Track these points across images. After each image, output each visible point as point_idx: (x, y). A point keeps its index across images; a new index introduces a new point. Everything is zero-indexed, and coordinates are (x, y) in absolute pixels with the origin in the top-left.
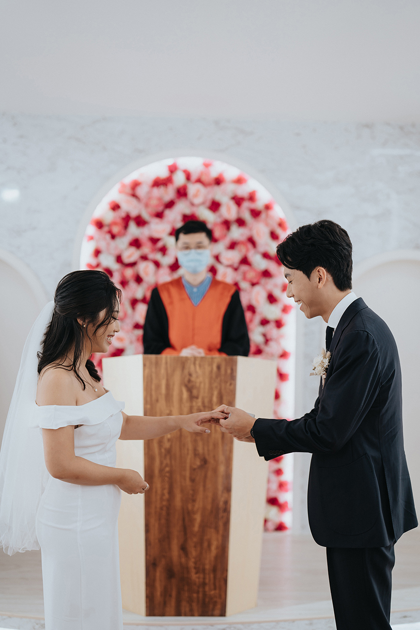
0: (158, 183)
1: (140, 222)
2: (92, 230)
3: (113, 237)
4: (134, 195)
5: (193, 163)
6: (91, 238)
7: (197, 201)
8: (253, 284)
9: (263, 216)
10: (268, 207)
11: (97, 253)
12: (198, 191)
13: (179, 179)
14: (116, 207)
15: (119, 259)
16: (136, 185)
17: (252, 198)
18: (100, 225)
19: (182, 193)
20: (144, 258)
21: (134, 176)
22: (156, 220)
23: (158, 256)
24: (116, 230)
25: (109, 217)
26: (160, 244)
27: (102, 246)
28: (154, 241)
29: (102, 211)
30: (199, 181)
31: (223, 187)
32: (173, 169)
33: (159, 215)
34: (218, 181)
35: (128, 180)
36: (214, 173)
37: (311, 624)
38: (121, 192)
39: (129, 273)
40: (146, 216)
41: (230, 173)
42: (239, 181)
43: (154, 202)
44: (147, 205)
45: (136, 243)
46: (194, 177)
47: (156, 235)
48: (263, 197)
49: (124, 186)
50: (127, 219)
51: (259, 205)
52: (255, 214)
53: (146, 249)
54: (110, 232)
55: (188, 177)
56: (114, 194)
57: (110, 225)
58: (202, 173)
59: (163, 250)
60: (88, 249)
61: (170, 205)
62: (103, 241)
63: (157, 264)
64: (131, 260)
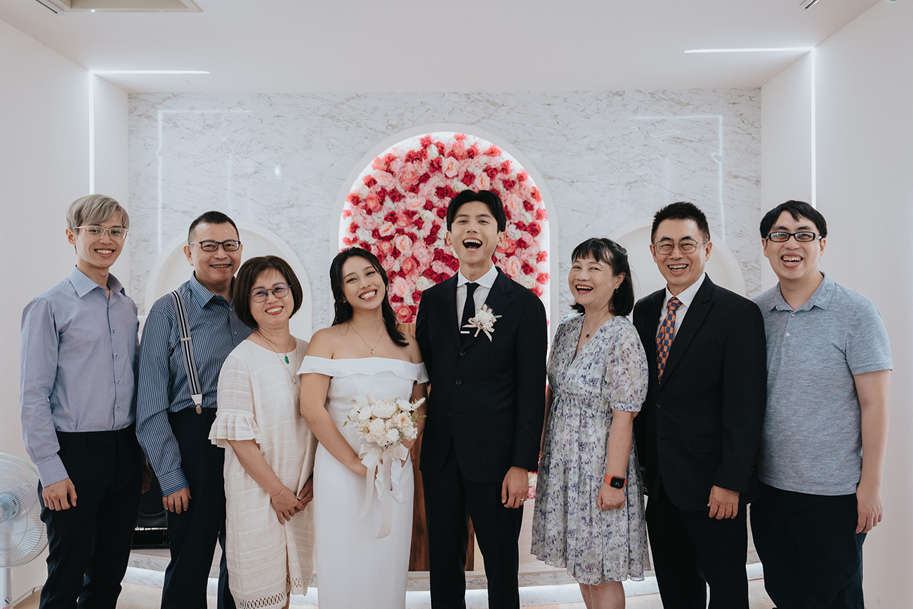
0: (411, 158)
1: (396, 196)
2: (348, 206)
3: (369, 212)
4: (388, 171)
5: (446, 137)
6: (349, 214)
7: (450, 174)
8: (508, 255)
9: (517, 186)
10: (521, 178)
11: (354, 228)
12: (452, 163)
13: (433, 153)
14: (371, 182)
15: (375, 233)
16: (390, 159)
17: (505, 169)
18: (356, 200)
19: (436, 166)
20: (400, 231)
21: (389, 151)
22: (412, 194)
23: (414, 230)
24: (371, 205)
25: (365, 192)
26: (416, 217)
27: (359, 220)
28: (409, 214)
29: (358, 186)
30: (452, 154)
31: (476, 158)
32: (426, 144)
33: (414, 189)
34: (471, 154)
35: (382, 156)
36: (467, 146)
37: (555, 577)
38: (374, 168)
39: (386, 246)
40: (401, 190)
41: (484, 145)
42: (492, 153)
43: (409, 176)
44: (401, 180)
45: (392, 217)
46: (447, 152)
47: (412, 209)
48: (516, 168)
49: (378, 161)
50: (382, 194)
51: (513, 176)
52: (509, 185)
53: (402, 223)
54: (366, 207)
55: (441, 152)
56: (369, 170)
57: (365, 200)
58: (454, 146)
59: (419, 224)
60: (345, 224)
61: (425, 178)
62: (359, 216)
63: (413, 238)
64: (388, 233)
